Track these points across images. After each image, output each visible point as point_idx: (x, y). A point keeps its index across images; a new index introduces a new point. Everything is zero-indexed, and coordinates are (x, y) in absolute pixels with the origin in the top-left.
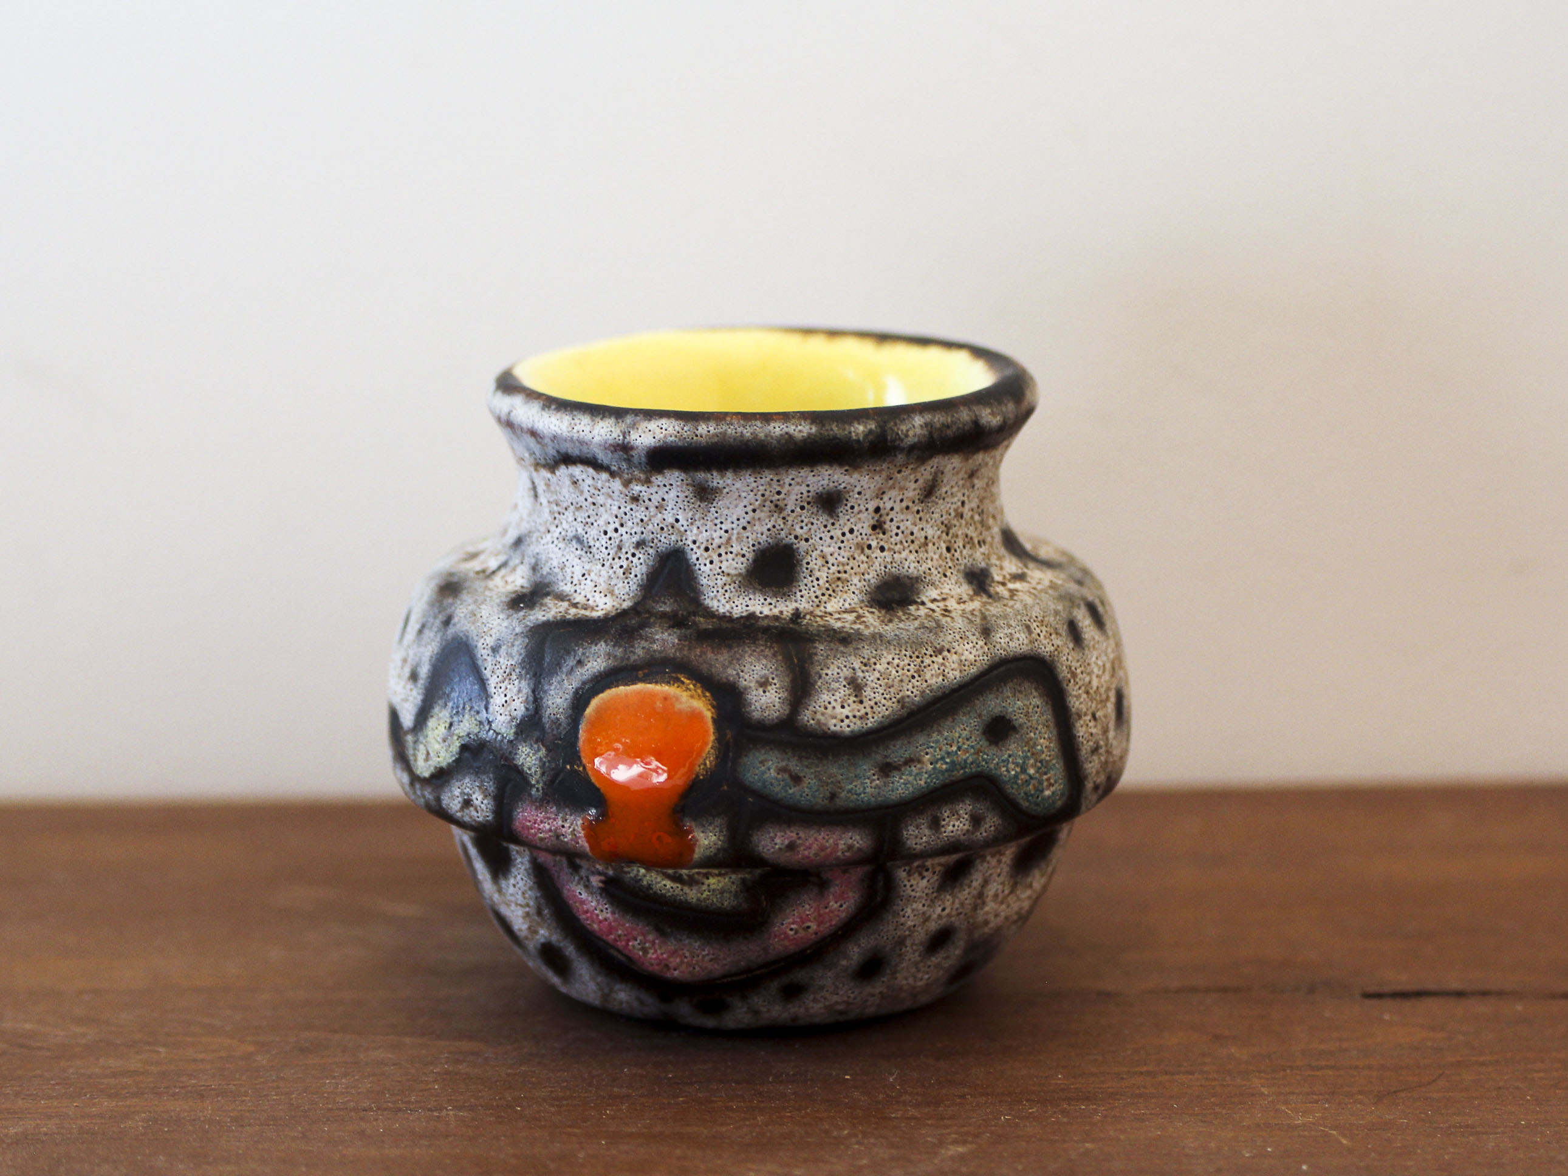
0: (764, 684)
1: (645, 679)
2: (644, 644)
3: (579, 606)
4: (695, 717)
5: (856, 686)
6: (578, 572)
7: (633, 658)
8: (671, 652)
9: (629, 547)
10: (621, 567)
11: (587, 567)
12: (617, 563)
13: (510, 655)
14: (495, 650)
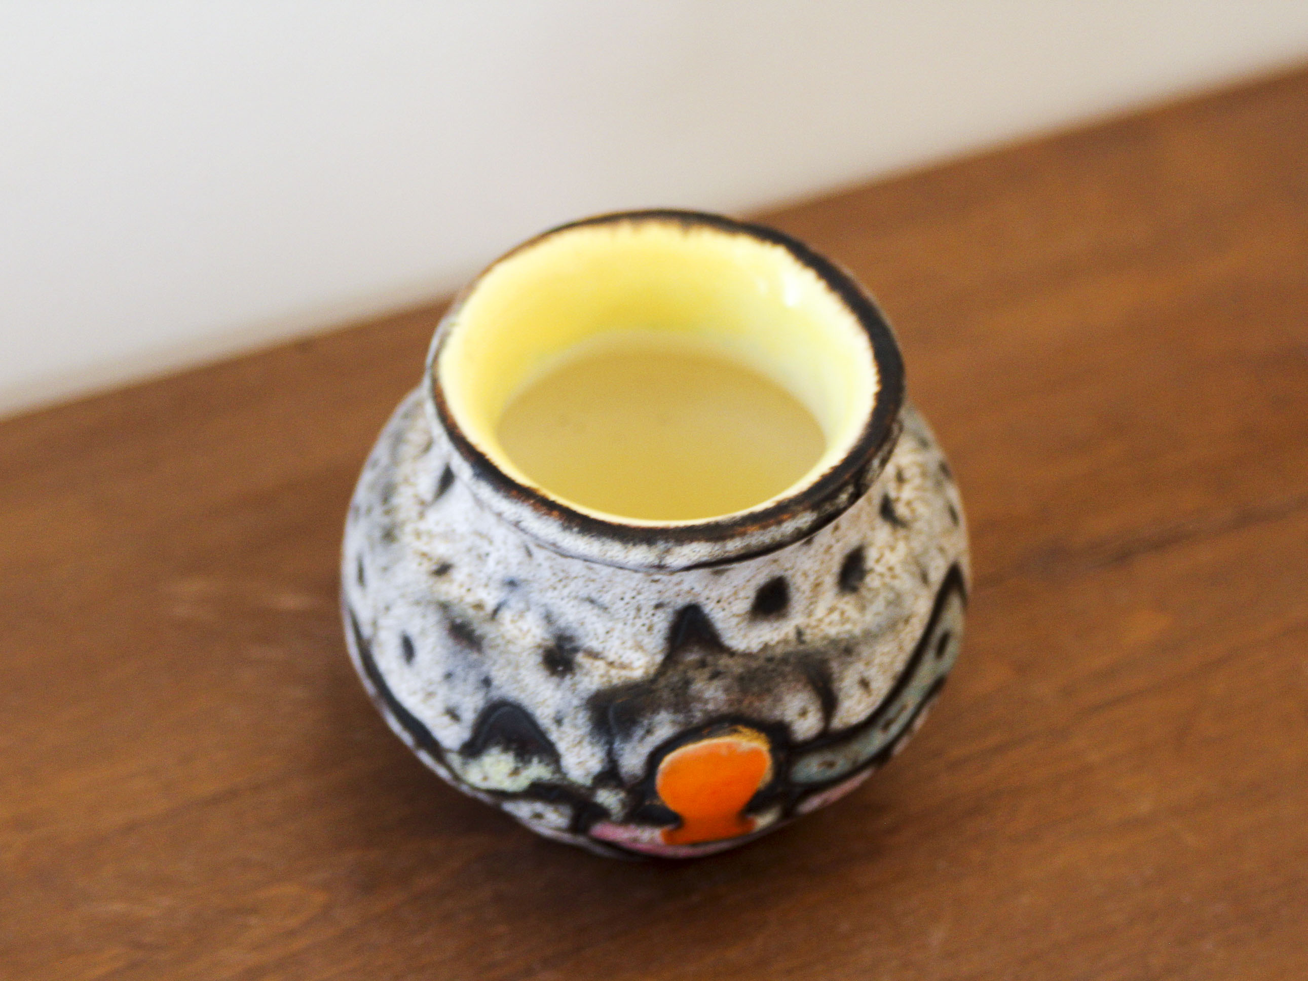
0: (803, 713)
1: (710, 735)
2: (699, 706)
3: (616, 664)
4: (756, 753)
5: (865, 684)
6: (601, 630)
7: (695, 721)
8: (725, 709)
9: (647, 609)
10: (644, 625)
11: (610, 625)
12: (639, 622)
13: (575, 726)
14: (559, 721)
